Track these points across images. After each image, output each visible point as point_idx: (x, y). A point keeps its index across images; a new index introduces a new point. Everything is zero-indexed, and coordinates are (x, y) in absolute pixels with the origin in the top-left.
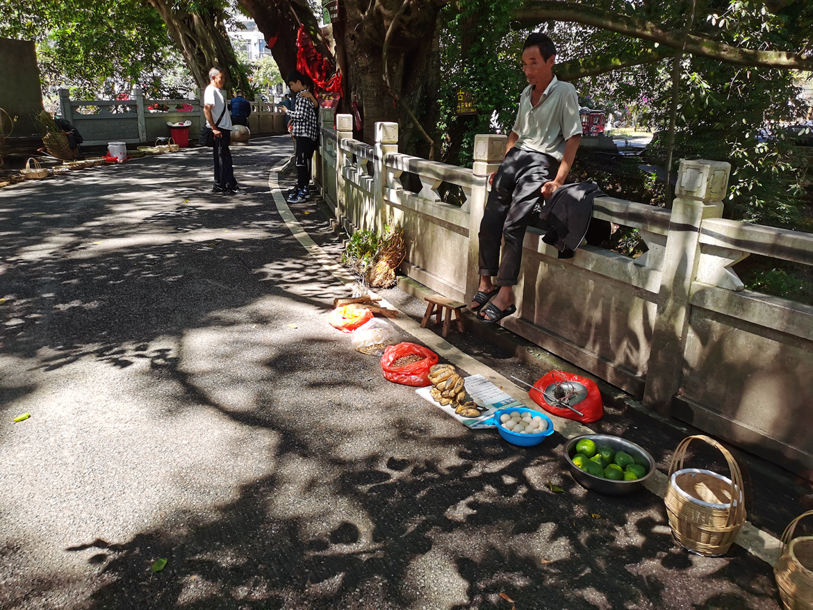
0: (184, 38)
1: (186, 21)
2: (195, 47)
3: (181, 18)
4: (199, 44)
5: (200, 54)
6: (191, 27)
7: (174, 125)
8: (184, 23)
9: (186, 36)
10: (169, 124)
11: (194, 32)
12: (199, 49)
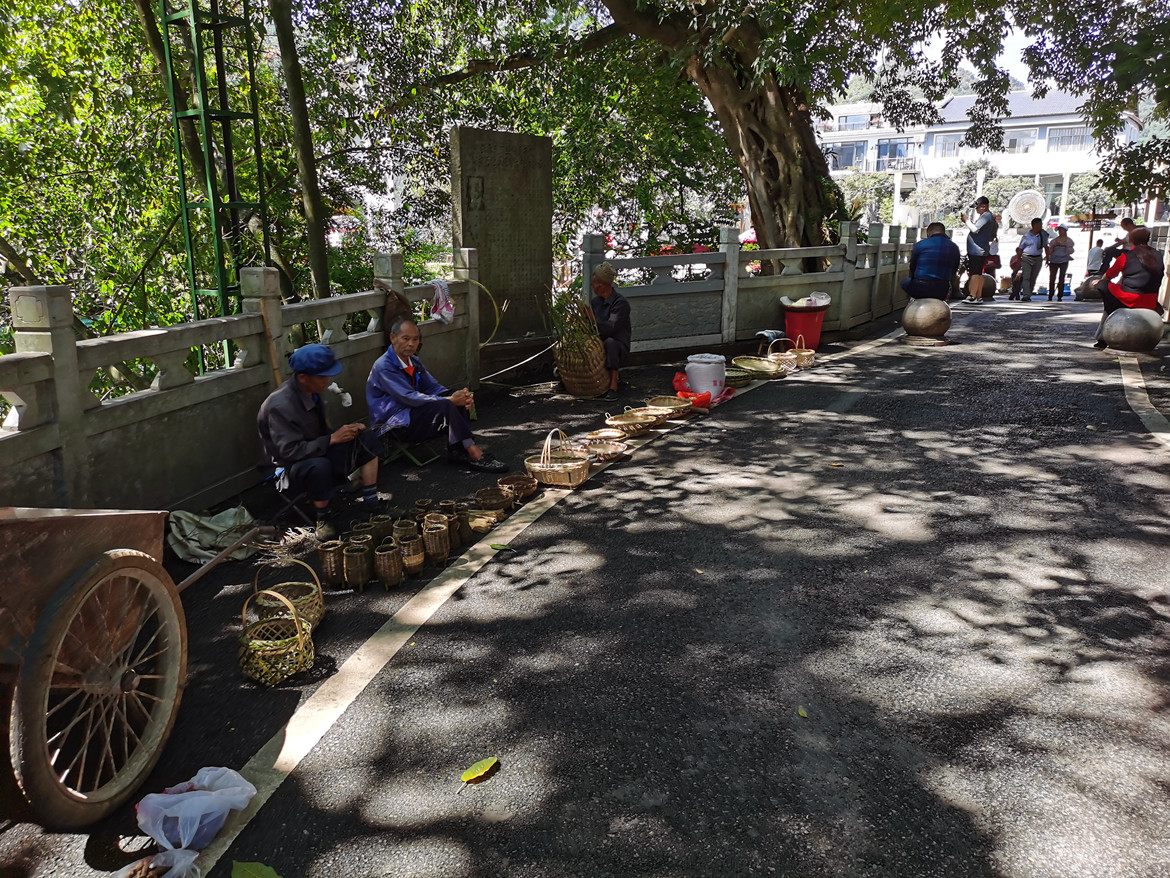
0: (746, 137)
1: (753, 105)
2: (762, 150)
3: (746, 101)
4: (770, 142)
5: (772, 161)
6: (760, 114)
7: (795, 304)
8: (749, 109)
9: (750, 133)
10: (785, 301)
11: (764, 123)
12: (769, 153)
